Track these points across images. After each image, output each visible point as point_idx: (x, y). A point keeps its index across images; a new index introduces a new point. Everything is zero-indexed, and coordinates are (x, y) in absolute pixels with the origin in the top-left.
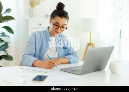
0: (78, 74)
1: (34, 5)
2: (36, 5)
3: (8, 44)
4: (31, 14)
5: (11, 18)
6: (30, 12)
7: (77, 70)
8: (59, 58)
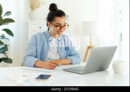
0: (82, 73)
1: (34, 8)
2: (36, 8)
3: (8, 47)
4: (31, 17)
5: (11, 21)
6: (30, 15)
7: (80, 70)
8: (60, 59)
